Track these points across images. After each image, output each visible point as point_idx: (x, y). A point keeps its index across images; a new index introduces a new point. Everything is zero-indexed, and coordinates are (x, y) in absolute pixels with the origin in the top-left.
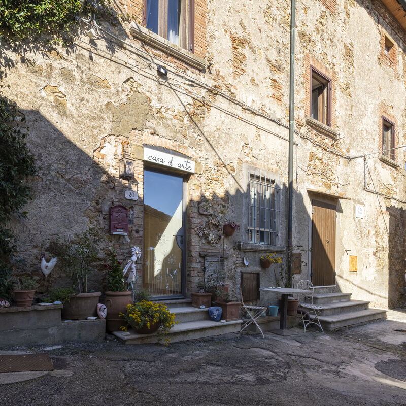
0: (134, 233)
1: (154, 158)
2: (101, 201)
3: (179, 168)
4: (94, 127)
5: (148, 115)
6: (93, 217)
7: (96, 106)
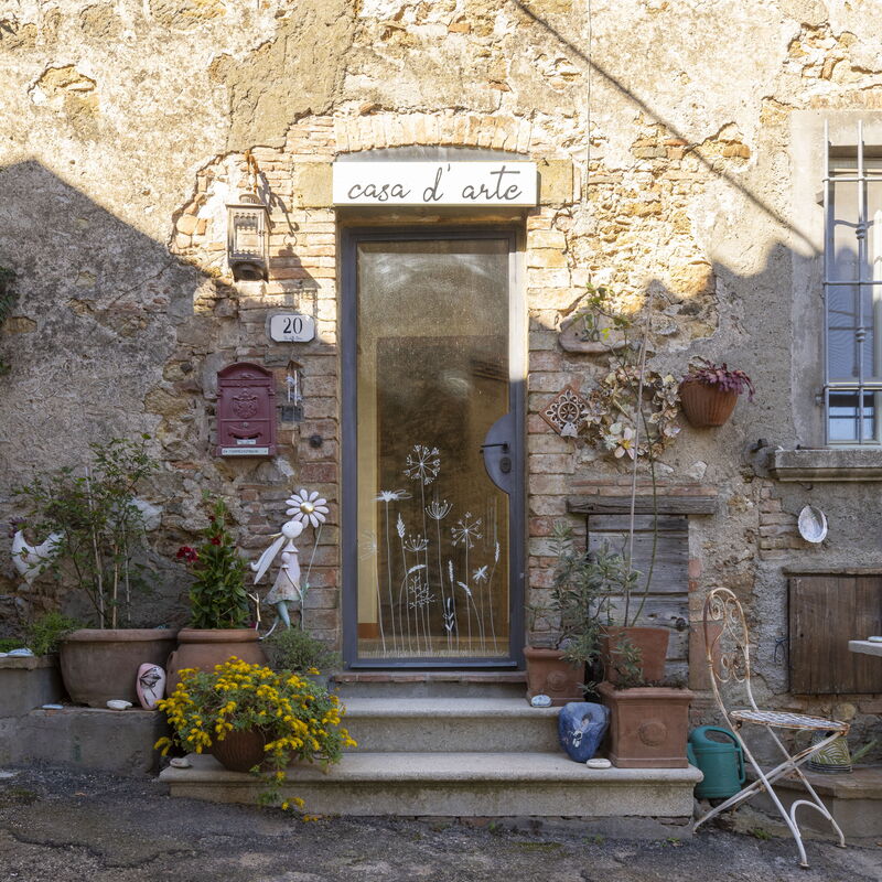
0: (304, 447)
1: (370, 190)
2: (196, 361)
3: (469, 201)
4: (173, 147)
5: (353, 52)
6: (173, 412)
7: (179, 81)
